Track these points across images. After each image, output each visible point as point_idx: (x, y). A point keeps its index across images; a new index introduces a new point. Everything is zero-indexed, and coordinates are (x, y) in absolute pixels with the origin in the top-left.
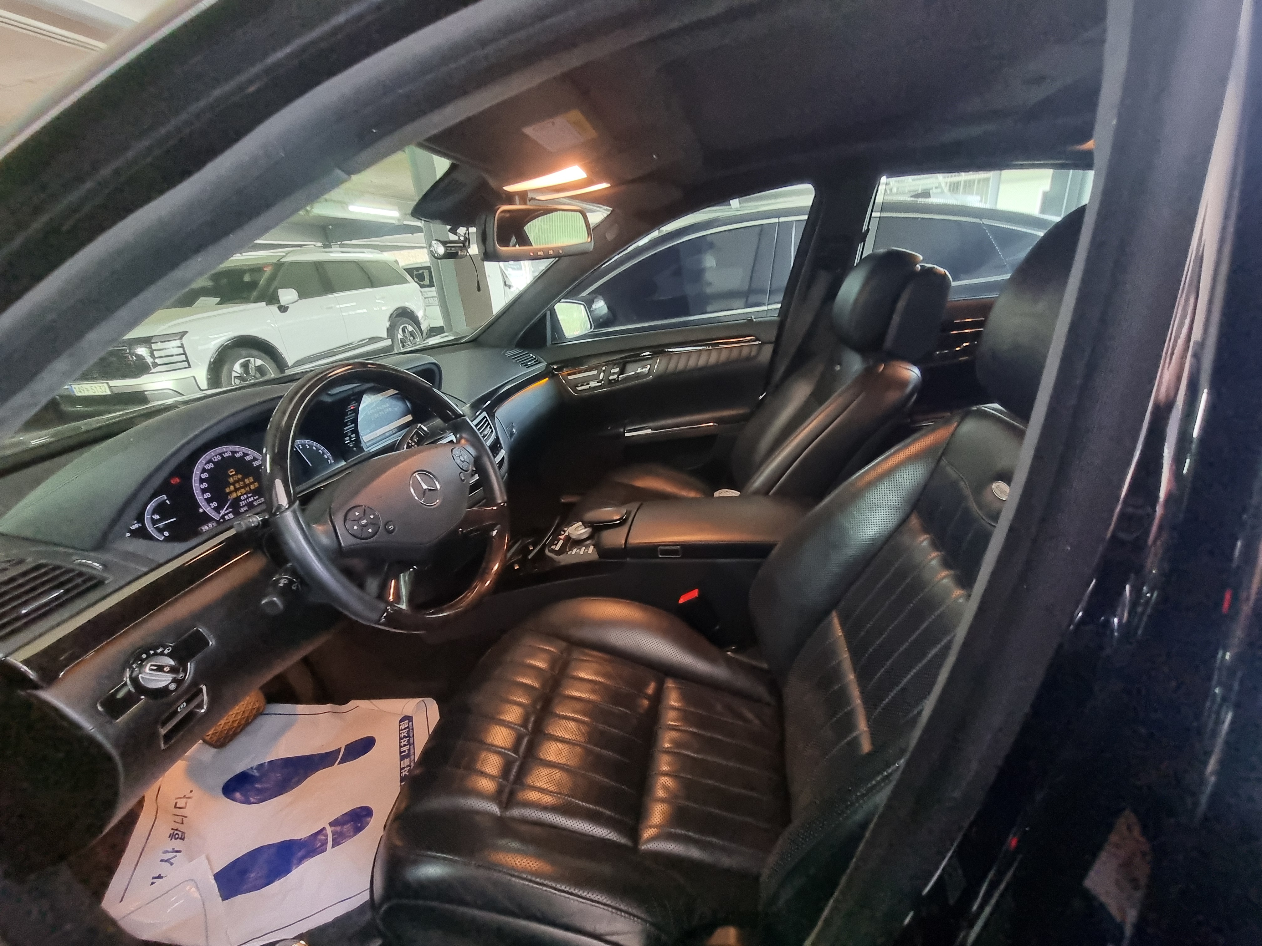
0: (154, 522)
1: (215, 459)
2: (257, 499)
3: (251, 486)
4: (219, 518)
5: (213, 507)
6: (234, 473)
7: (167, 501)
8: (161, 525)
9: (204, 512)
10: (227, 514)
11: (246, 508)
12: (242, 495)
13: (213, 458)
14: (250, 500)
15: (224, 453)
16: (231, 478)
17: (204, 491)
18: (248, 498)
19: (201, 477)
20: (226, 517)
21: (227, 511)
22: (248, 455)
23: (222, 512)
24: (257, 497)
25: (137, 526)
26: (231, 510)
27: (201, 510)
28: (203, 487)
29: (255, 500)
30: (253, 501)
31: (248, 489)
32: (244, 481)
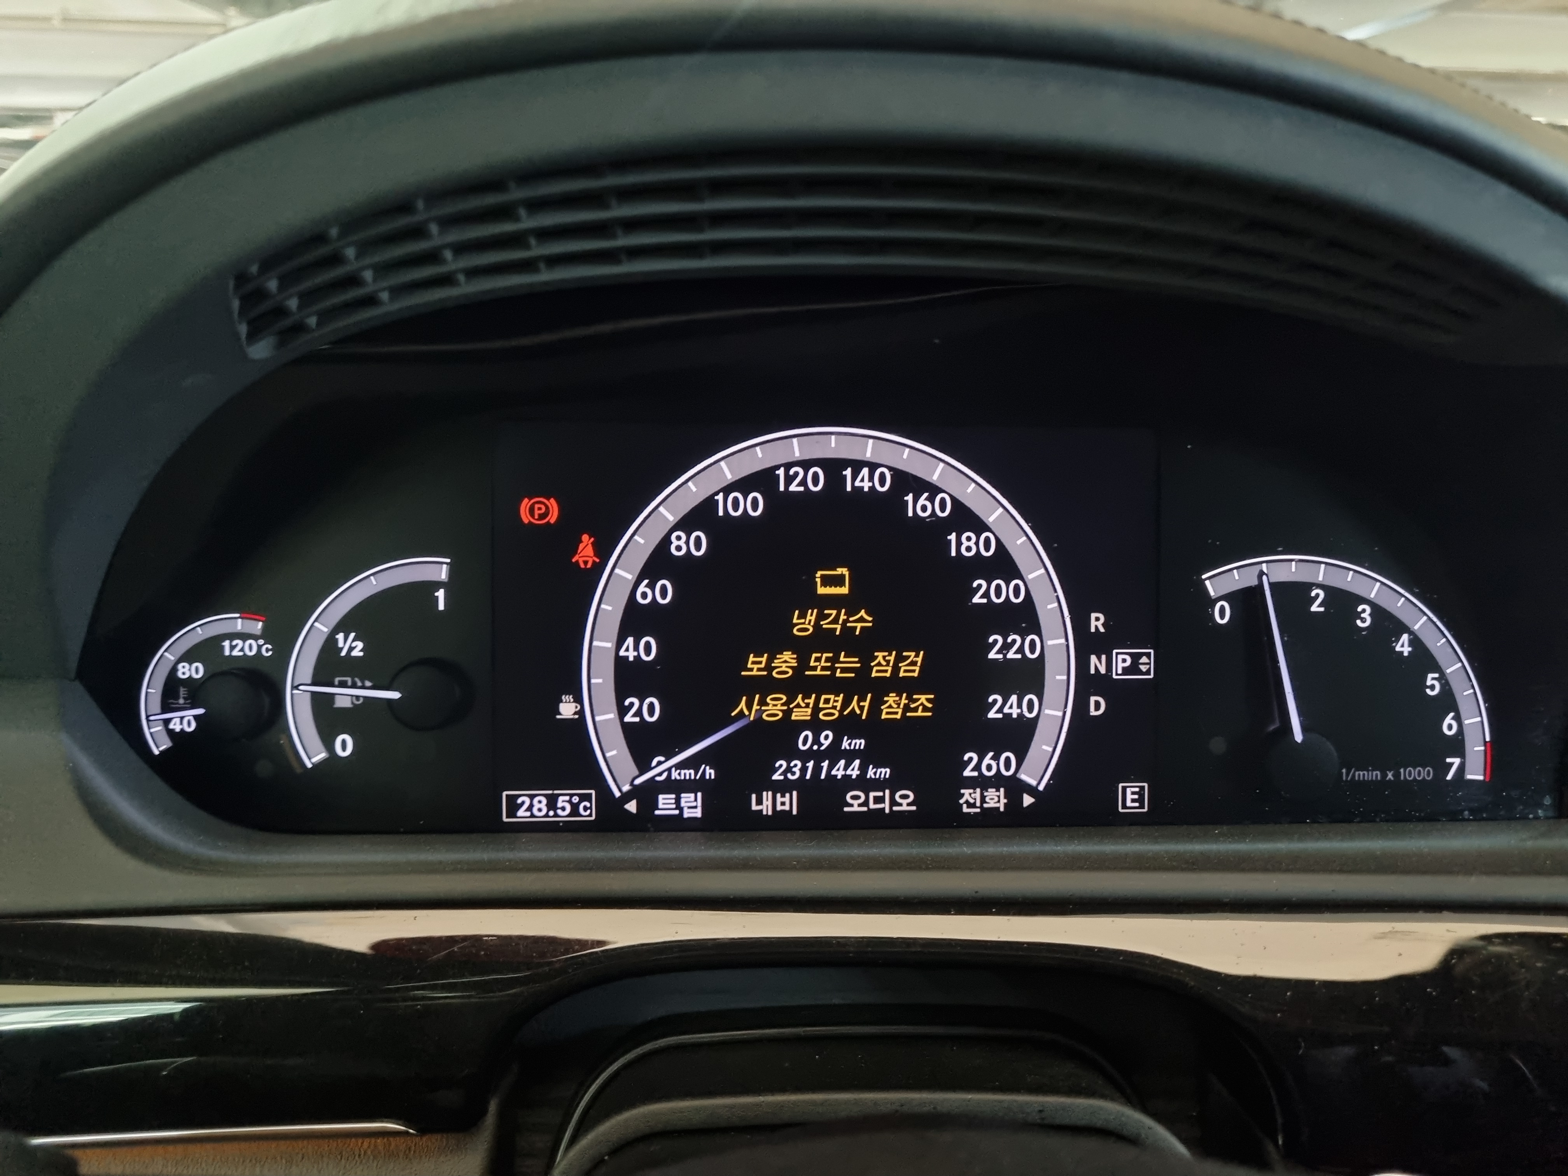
1: (789, 480)
2: (878, 784)
3: (891, 699)
4: (626, 788)
5: (628, 718)
6: (844, 590)
7: (441, 594)
9: (578, 724)
10: (676, 788)
11: (788, 802)
12: (816, 725)
13: (781, 472)
14: (839, 772)
15: (857, 466)
16: (812, 616)
17: (638, 620)
18: (834, 753)
19: (666, 541)
20: (665, 804)
21: (688, 774)
22: (979, 526)
23: (662, 768)
24: (885, 772)
25: (250, 648)
27: (567, 709)
28: (645, 595)
29: (864, 784)
30: (847, 783)
31: (860, 706)
32: (867, 659)
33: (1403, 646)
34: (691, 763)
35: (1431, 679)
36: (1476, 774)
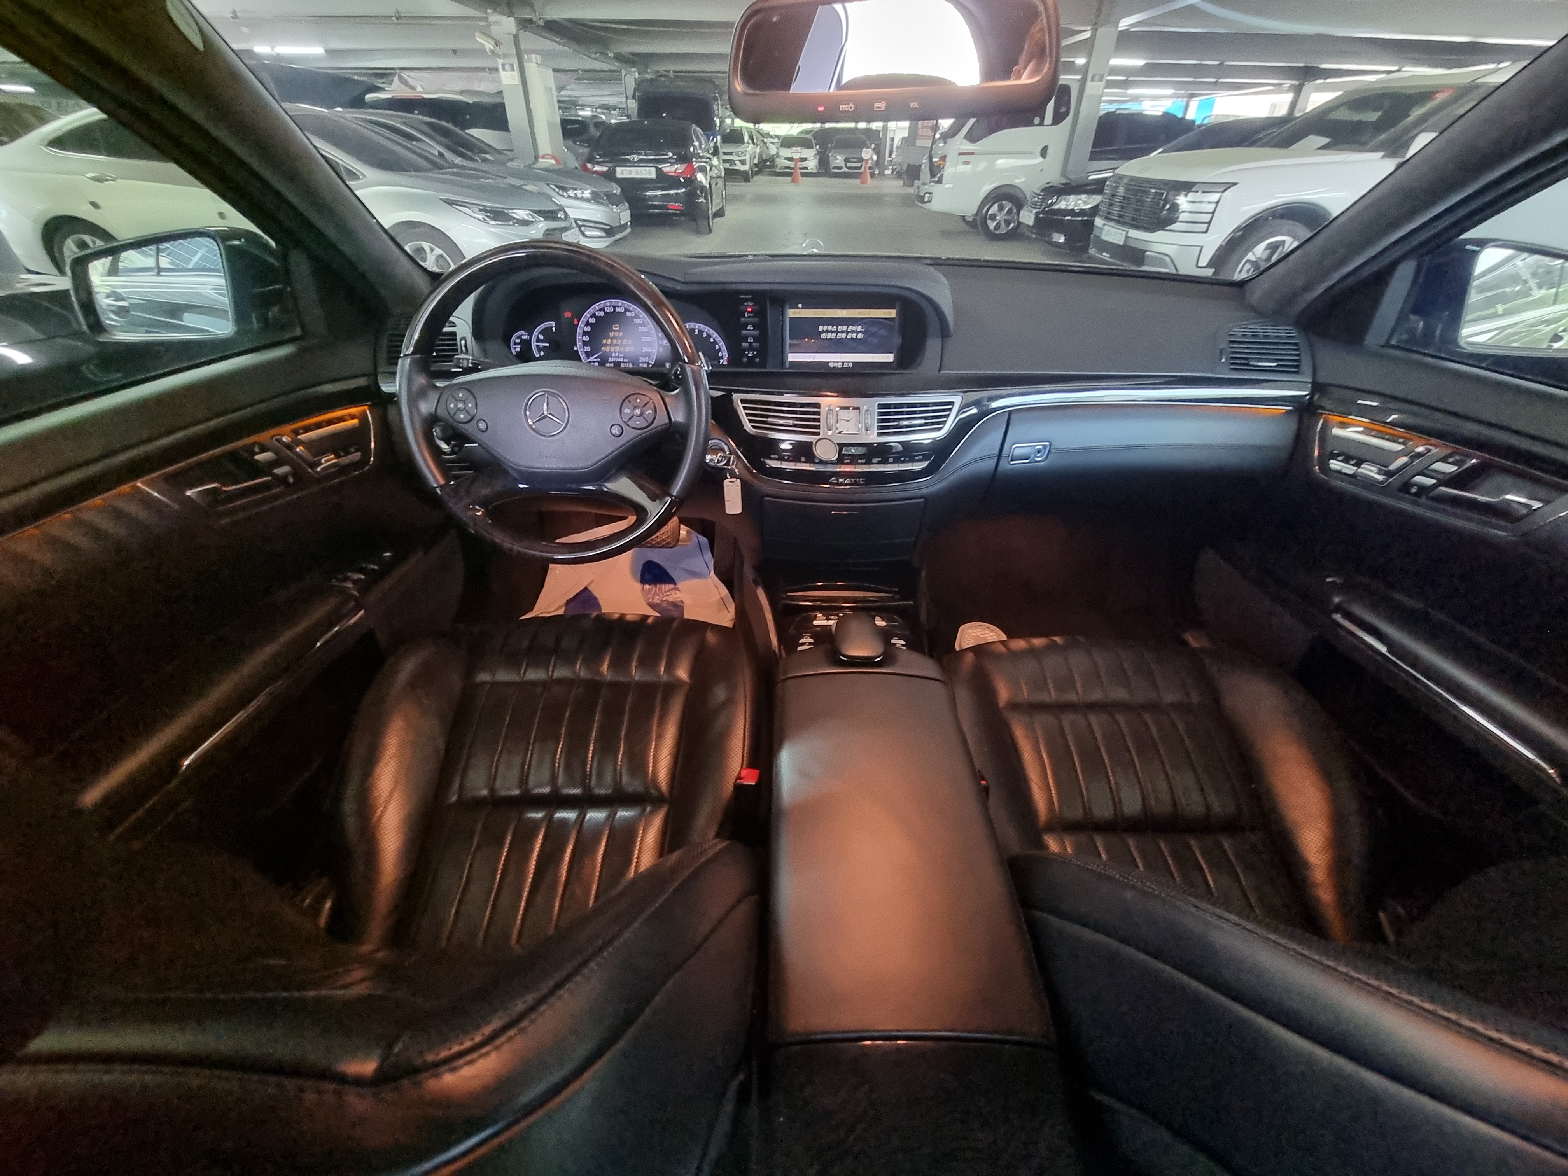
0: (538, 340)
4: (586, 362)
5: (585, 350)
6: (618, 329)
7: (554, 328)
8: (541, 345)
9: (577, 351)
13: (606, 308)
15: (618, 307)
16: (612, 333)
17: (585, 333)
18: (618, 357)
19: (588, 321)
21: (595, 360)
22: (639, 317)
23: (591, 359)
25: (526, 337)
26: (599, 360)
27: (575, 349)
28: (586, 329)
30: (621, 362)
32: (622, 341)
33: (712, 340)
34: (596, 358)
35: (717, 346)
36: (725, 363)
